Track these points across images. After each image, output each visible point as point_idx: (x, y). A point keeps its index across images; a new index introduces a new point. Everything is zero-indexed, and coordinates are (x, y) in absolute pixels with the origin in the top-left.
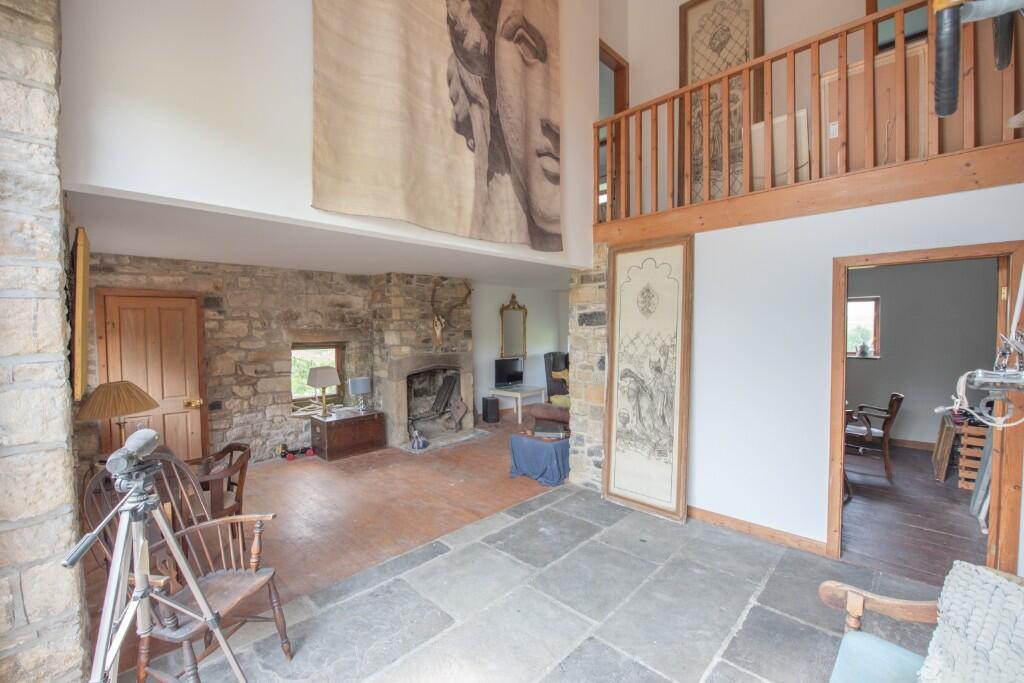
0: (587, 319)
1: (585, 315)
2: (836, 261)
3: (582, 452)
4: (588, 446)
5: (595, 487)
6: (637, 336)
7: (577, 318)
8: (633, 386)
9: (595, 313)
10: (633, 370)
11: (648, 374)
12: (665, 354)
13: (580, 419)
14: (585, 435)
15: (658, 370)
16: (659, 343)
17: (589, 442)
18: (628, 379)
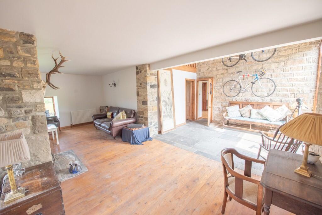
0: (152, 86)
1: (152, 85)
2: (185, 79)
3: (152, 126)
4: (153, 124)
5: (156, 134)
6: (165, 91)
7: (149, 86)
8: (165, 104)
9: (154, 85)
10: (165, 100)
11: (167, 100)
12: (170, 95)
13: (151, 117)
14: (152, 121)
15: (169, 99)
16: (168, 93)
17: (153, 123)
18: (164, 102)
